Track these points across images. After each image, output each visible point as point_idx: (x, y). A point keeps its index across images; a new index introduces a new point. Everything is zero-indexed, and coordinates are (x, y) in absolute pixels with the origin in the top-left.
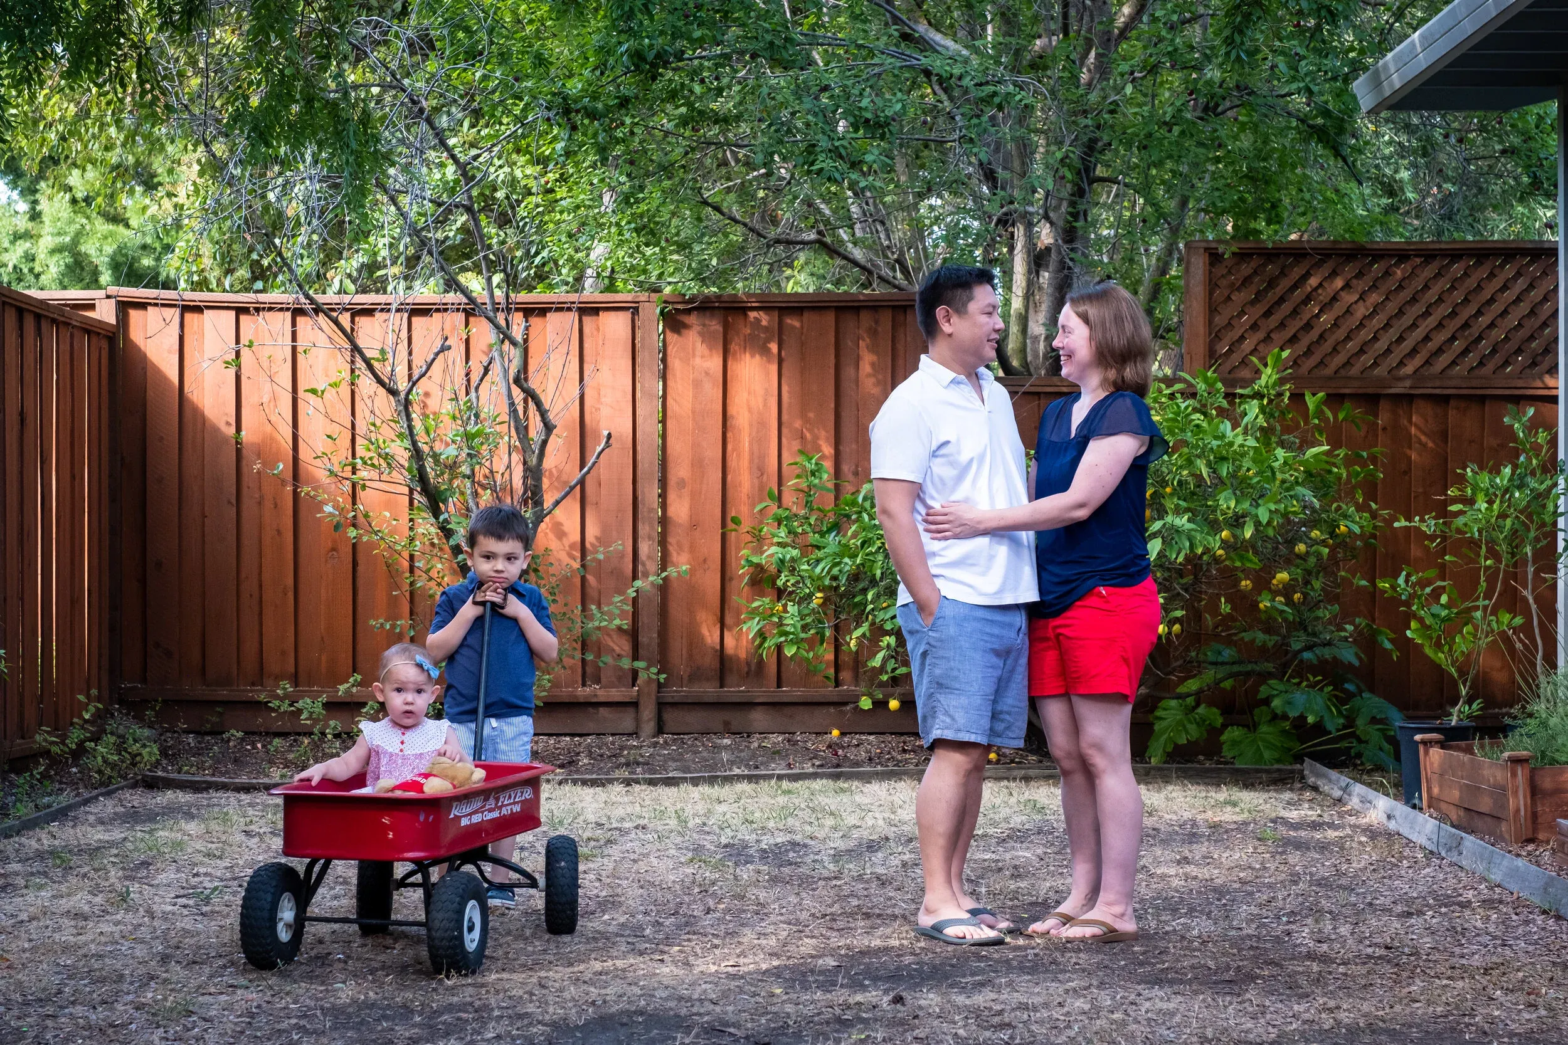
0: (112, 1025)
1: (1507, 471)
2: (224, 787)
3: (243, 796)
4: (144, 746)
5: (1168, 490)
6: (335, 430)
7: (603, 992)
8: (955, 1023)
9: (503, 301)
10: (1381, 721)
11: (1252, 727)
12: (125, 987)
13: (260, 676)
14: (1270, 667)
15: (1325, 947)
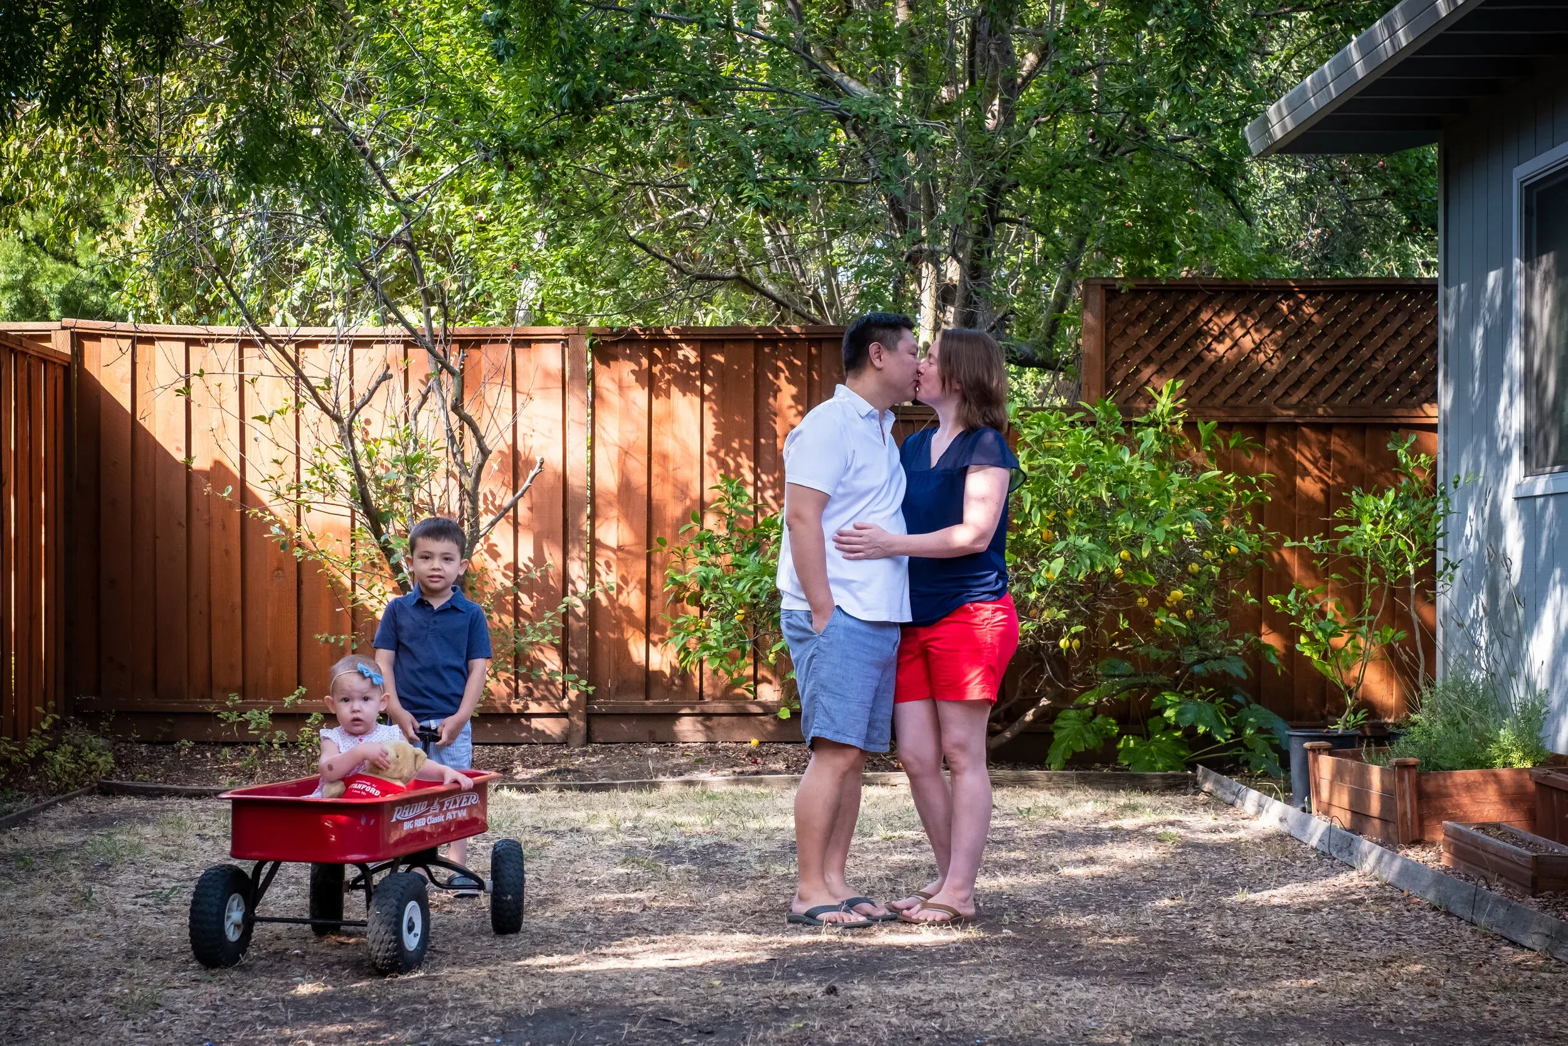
0: (82, 1018)
1: (1391, 494)
2: (177, 794)
3: (195, 802)
4: (100, 755)
5: (1069, 512)
6: (280, 455)
7: (551, 984)
8: (887, 1012)
9: (441, 333)
10: (1267, 731)
11: (1145, 735)
12: (93, 981)
13: (210, 688)
14: (1163, 678)
15: (1228, 941)
